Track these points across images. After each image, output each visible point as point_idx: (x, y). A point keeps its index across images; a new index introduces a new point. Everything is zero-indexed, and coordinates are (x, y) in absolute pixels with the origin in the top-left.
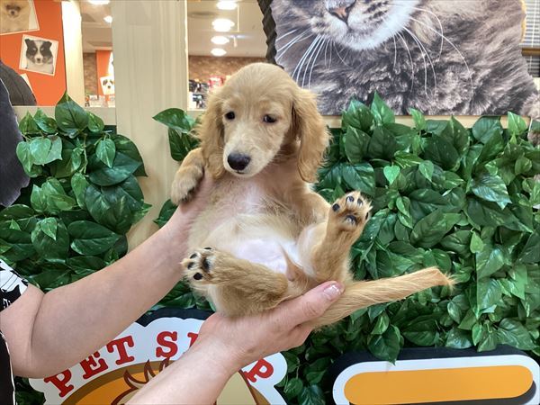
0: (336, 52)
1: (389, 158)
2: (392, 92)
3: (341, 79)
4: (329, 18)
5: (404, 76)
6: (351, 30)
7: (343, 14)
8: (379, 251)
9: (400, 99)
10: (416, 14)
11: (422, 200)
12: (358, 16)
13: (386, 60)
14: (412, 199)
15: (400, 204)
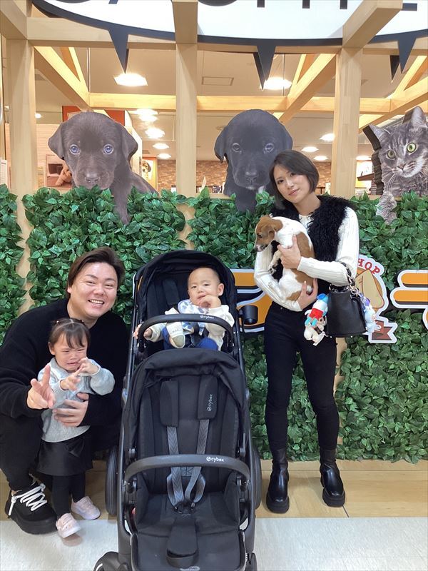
0: (399, 178)
1: (416, 209)
2: (416, 190)
3: (400, 186)
4: (398, 169)
5: (420, 185)
6: (404, 172)
7: (402, 167)
8: (412, 238)
9: (419, 192)
10: (423, 167)
11: (425, 221)
12: (406, 168)
13: (415, 180)
14: (423, 221)
15: (419, 223)
